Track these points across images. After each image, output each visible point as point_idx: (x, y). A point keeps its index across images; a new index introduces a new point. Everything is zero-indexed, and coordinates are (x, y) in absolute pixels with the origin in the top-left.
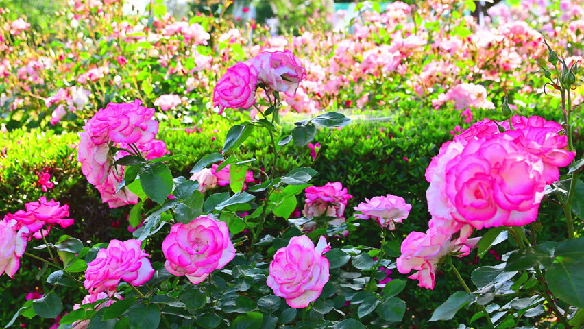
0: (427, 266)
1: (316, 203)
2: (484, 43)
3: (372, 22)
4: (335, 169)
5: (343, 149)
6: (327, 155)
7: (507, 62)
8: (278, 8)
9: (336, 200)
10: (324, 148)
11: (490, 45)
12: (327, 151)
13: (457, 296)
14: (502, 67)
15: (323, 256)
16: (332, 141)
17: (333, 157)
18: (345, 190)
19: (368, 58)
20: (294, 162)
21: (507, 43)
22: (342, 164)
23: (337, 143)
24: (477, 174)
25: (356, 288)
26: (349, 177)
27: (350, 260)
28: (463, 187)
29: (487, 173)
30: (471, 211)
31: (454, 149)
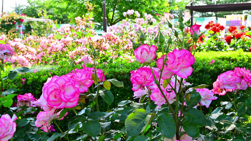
0: (46, 124)
1: (22, 101)
2: (96, 40)
3: (58, 32)
4: (31, 88)
5: (34, 80)
6: (28, 83)
7: (105, 47)
8: (33, 26)
9: (29, 100)
10: (27, 80)
11: (98, 40)
12: (28, 81)
13: (55, 135)
14: (103, 49)
15: (14, 122)
16: (30, 77)
17: (30, 83)
18: (33, 96)
19: (53, 46)
20: (15, 86)
21: (104, 40)
22: (34, 86)
23: (32, 78)
24: (55, 89)
25: (34, 133)
26: (36, 91)
27: (29, 123)
28: (49, 94)
29: (58, 89)
30: (53, 103)
31: (49, 80)
